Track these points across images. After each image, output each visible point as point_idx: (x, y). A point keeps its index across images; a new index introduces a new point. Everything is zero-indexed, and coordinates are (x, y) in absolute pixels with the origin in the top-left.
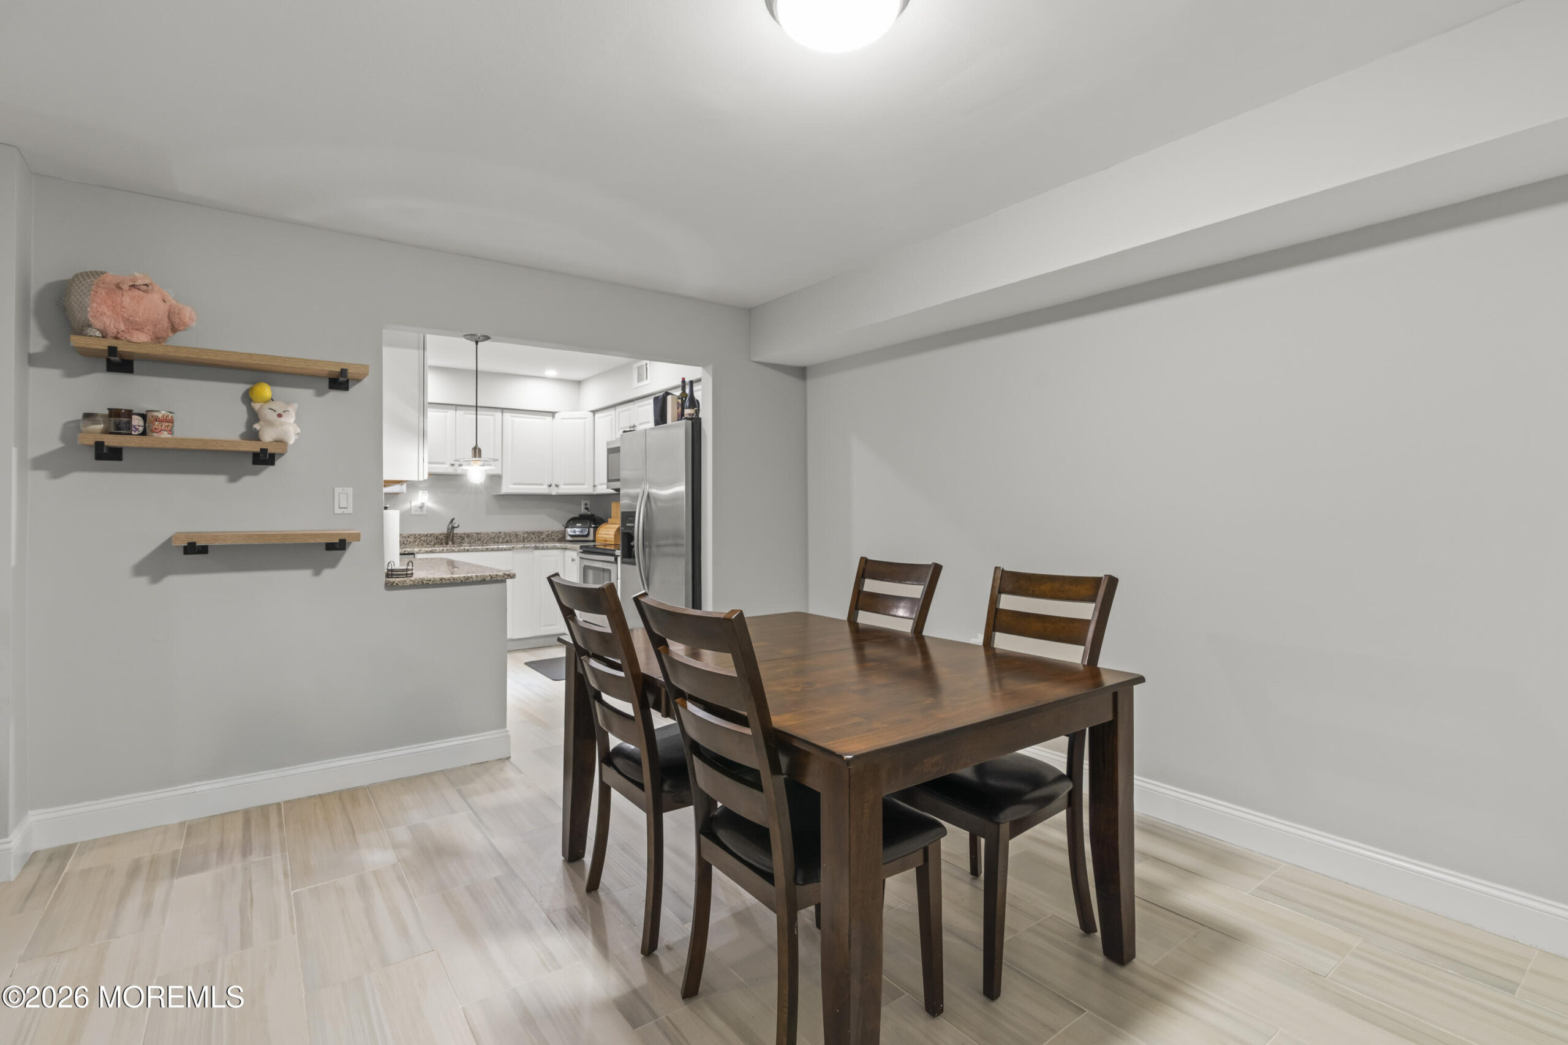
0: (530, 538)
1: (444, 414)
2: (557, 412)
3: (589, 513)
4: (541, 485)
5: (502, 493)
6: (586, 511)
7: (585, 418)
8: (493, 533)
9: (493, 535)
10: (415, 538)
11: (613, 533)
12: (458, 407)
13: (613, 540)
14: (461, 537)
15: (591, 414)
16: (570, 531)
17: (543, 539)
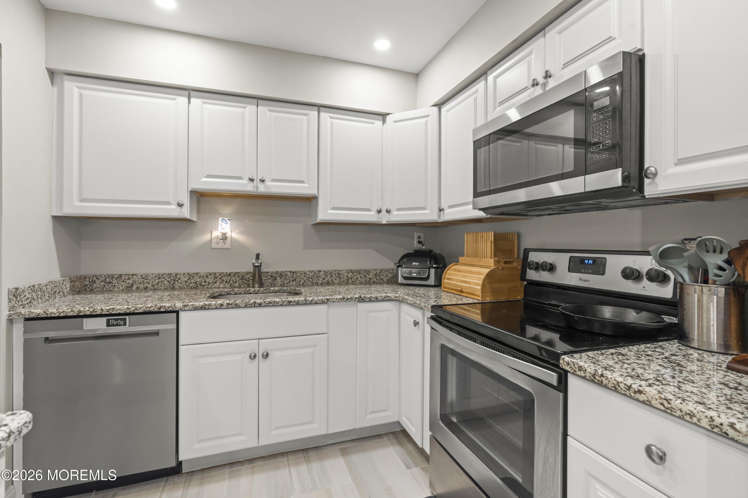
0: (355, 277)
1: (241, 110)
2: (388, 114)
3: (424, 247)
4: (369, 210)
5: (318, 221)
6: (419, 246)
7: (428, 116)
8: (312, 272)
9: (312, 274)
10: (215, 278)
11: (480, 282)
12: (260, 102)
13: (479, 293)
14: (272, 277)
15: (436, 109)
16: (402, 272)
17: (370, 279)
